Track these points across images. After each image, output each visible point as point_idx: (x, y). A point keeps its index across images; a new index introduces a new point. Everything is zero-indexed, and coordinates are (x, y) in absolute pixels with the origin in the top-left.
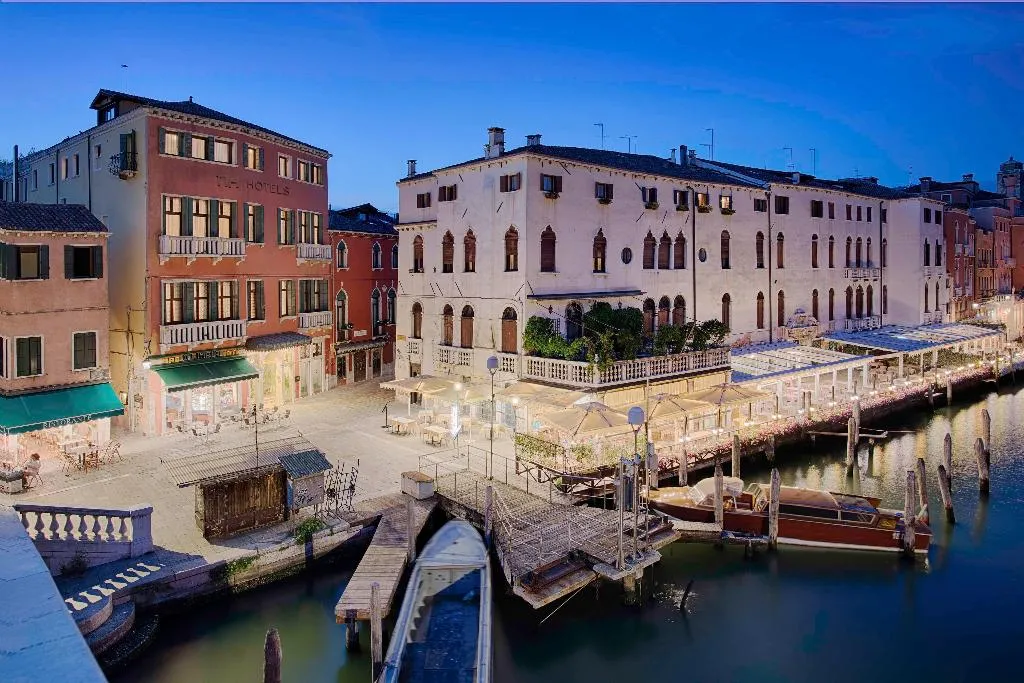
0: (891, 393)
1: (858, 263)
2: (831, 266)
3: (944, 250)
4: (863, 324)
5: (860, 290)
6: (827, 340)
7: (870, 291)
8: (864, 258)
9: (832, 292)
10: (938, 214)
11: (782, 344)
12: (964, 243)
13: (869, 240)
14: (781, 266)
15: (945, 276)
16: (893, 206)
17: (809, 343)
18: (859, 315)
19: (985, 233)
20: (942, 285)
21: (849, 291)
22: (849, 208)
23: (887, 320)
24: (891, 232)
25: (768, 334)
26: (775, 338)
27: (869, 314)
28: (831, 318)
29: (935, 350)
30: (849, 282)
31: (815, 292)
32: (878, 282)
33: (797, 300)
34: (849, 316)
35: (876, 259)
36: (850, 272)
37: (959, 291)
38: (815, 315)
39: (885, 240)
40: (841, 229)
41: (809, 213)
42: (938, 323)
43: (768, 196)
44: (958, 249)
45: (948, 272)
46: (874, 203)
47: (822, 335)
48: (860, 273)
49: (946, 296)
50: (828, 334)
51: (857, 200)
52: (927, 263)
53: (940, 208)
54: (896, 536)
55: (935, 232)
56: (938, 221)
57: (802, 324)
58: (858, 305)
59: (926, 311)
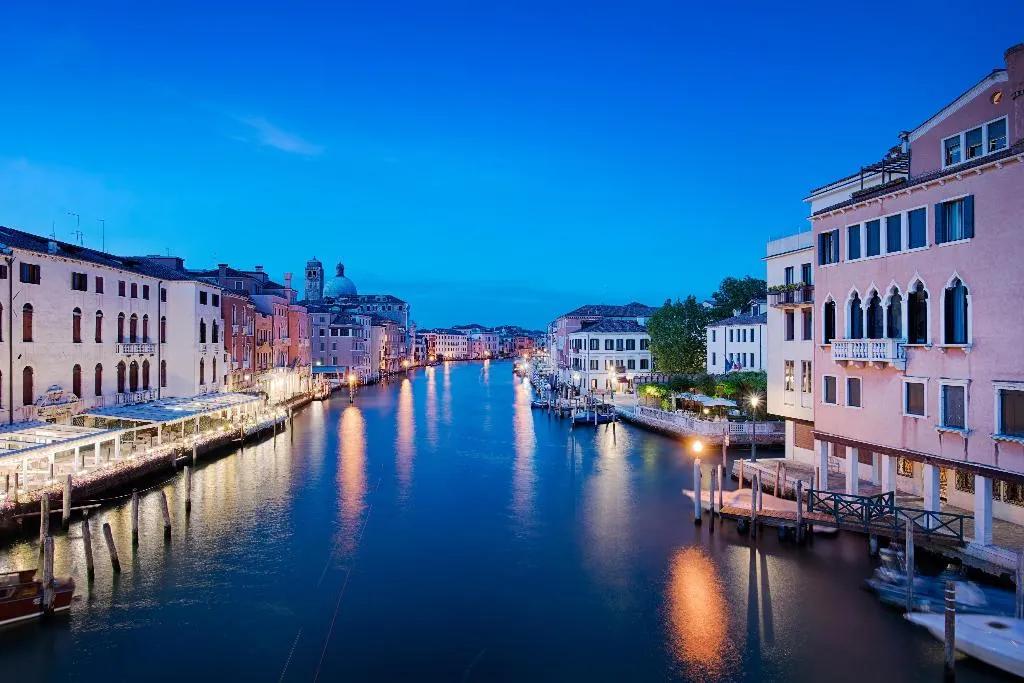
0: (131, 462)
1: (133, 338)
2: (98, 340)
3: (221, 329)
4: (135, 398)
5: (134, 366)
6: (92, 416)
7: (146, 365)
8: (140, 333)
9: (99, 368)
10: (215, 298)
11: (26, 423)
12: (242, 324)
13: (146, 316)
14: (28, 338)
15: (222, 351)
16: (172, 287)
17: (69, 421)
18: (134, 388)
19: (264, 316)
20: (220, 359)
21: (121, 366)
22: (122, 285)
23: (165, 392)
24: (170, 310)
25: (8, 413)
26: (18, 416)
27: (146, 387)
28: (98, 392)
29: (197, 417)
30: (121, 357)
31: (77, 368)
32: (156, 356)
33: (51, 375)
34: (121, 389)
35: (153, 334)
36: (121, 347)
37: (236, 365)
38: (77, 390)
39: (164, 318)
40: (112, 306)
41: (70, 285)
42: (215, 393)
43: (10, 263)
44: (236, 329)
45: (225, 348)
46: (152, 282)
47: (86, 411)
48: (134, 348)
49: (223, 369)
50: (94, 410)
51: (130, 278)
52: (203, 340)
53: (218, 292)
54: (37, 601)
55: (212, 314)
56: (215, 303)
57: (56, 401)
58: (132, 379)
59: (202, 383)
